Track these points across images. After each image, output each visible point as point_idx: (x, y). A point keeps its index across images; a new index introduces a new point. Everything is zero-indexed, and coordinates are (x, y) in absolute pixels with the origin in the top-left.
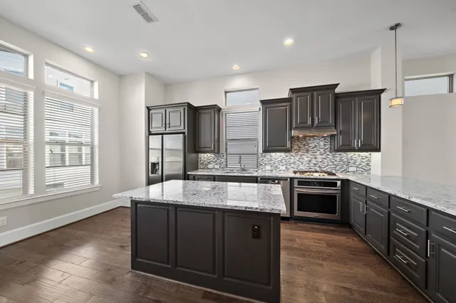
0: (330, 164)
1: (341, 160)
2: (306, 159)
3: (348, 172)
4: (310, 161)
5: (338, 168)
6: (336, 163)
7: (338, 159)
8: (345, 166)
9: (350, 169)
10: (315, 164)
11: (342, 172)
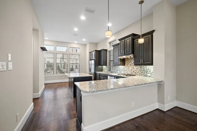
0: (139, 71)
1: (144, 70)
2: (130, 69)
3: (147, 76)
4: (132, 70)
5: (142, 74)
6: (142, 71)
7: (142, 69)
8: (145, 73)
9: (148, 75)
10: (133, 71)
11: (144, 76)
